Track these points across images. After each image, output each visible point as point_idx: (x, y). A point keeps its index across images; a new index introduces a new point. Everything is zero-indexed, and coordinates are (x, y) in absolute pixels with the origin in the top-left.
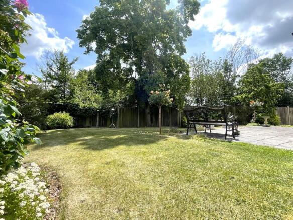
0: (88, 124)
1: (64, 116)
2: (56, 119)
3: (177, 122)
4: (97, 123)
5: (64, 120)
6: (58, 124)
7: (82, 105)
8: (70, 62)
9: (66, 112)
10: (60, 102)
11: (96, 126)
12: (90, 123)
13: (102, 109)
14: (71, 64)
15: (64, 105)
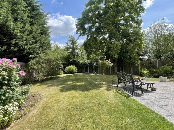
0: (84, 71)
1: (73, 67)
2: (69, 69)
3: (137, 72)
4: (89, 71)
5: (72, 69)
6: (70, 71)
7: (81, 61)
8: (76, 39)
9: (74, 65)
10: (72, 60)
11: (88, 72)
12: (85, 70)
13: (90, 63)
14: (76, 41)
15: (73, 62)
